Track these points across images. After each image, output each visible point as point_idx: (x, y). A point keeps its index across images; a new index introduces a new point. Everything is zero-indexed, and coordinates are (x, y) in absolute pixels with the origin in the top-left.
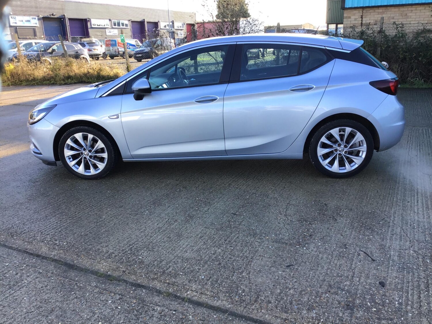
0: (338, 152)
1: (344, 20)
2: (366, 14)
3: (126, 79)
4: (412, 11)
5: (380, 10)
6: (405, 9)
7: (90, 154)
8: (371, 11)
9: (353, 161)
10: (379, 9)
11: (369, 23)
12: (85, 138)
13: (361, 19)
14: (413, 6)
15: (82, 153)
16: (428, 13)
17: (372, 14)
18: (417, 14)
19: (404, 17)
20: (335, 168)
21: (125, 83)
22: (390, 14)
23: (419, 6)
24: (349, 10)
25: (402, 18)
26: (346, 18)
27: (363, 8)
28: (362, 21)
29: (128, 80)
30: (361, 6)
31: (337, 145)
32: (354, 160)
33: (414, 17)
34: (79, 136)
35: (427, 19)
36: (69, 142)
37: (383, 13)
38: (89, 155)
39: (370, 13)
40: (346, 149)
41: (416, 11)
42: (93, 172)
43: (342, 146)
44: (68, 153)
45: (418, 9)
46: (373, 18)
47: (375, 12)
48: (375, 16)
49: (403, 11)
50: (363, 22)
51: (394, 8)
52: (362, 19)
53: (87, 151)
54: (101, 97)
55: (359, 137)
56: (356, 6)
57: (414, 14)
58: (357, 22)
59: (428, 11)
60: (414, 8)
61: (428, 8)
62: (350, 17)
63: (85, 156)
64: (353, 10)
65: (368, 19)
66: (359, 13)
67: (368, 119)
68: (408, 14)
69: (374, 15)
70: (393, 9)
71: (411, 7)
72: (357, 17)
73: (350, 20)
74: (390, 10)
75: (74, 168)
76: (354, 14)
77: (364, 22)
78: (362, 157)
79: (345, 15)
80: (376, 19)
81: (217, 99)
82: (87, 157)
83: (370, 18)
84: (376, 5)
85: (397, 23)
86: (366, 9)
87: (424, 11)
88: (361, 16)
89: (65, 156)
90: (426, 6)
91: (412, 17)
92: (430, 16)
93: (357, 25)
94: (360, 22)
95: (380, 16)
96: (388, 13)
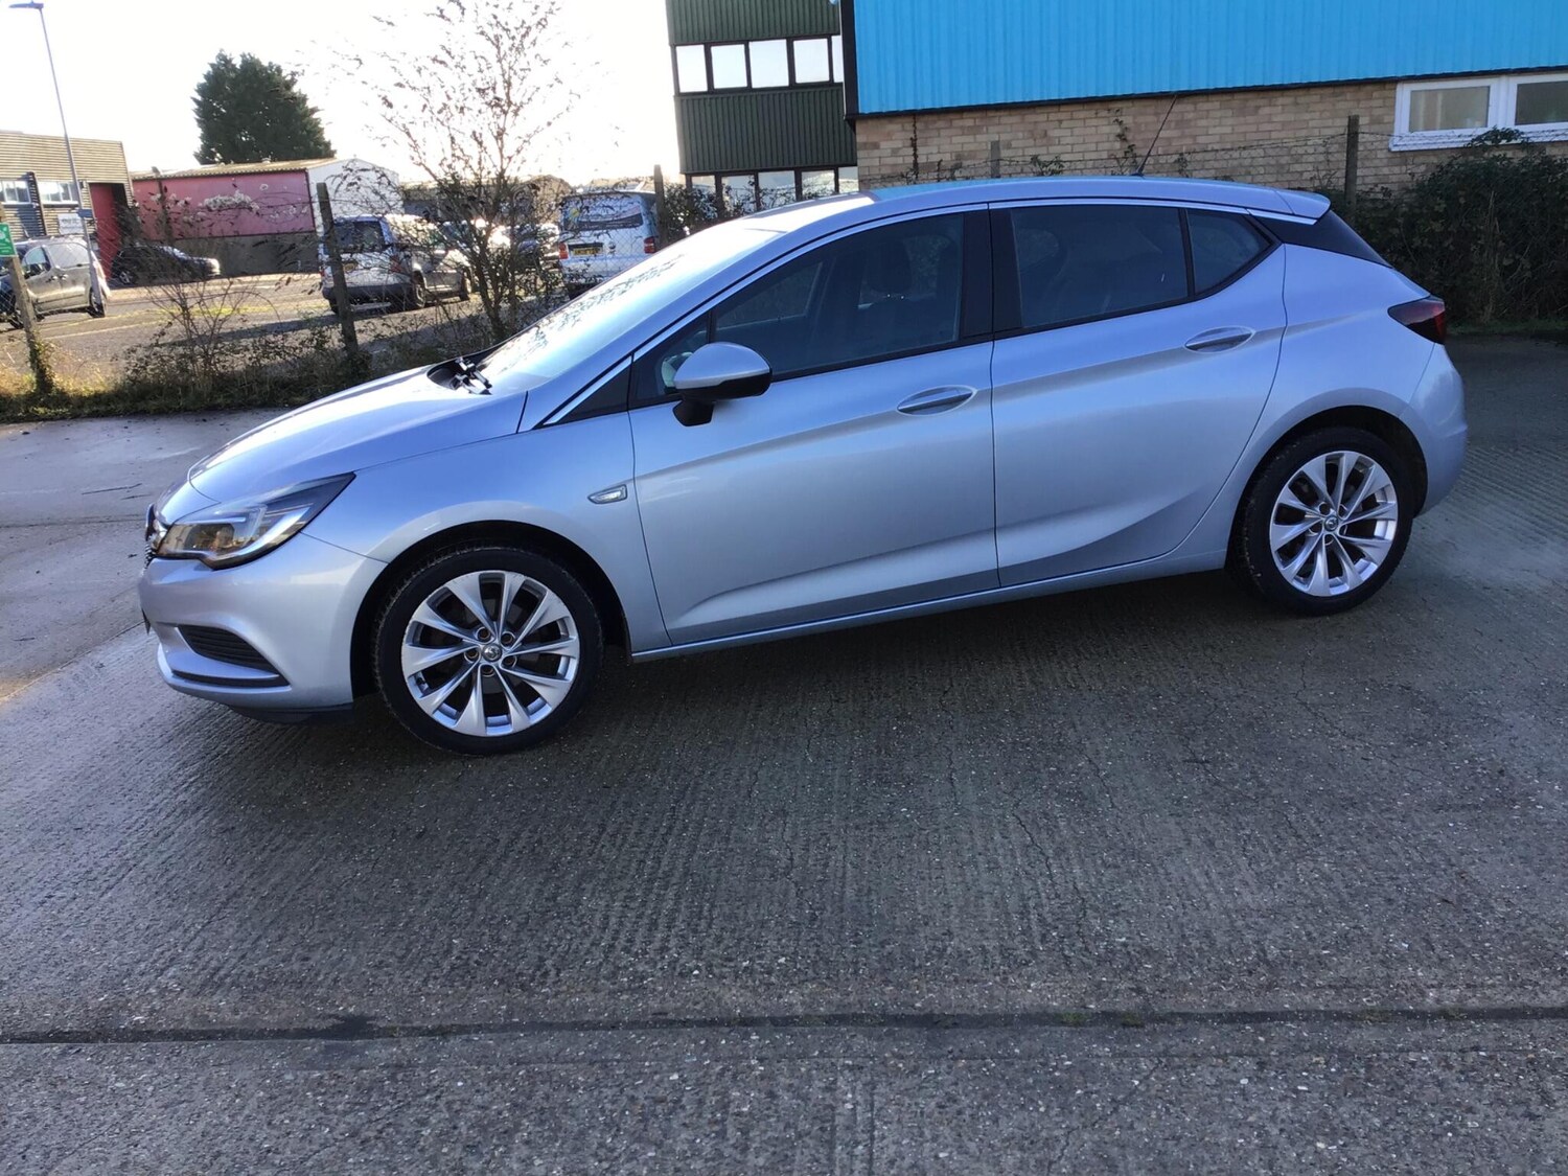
0: (1324, 532)
1: (860, 154)
2: (927, 134)
3: (632, 354)
4: (1060, 121)
5: (968, 121)
6: (1040, 117)
7: (507, 652)
8: (941, 124)
9: (1362, 556)
10: (962, 118)
11: (939, 163)
12: (491, 591)
13: (911, 151)
14: (1063, 108)
15: (473, 653)
16: (1106, 129)
17: (943, 133)
18: (1077, 131)
19: (1039, 142)
20: (1320, 583)
21: (631, 366)
22: (998, 133)
23: (1080, 107)
24: (870, 123)
25: (1035, 146)
26: (865, 146)
27: (914, 114)
28: (915, 156)
29: (637, 356)
30: (910, 107)
31: (1318, 509)
32: (1364, 549)
33: (1069, 140)
34: (464, 587)
35: (1107, 146)
36: (423, 614)
37: (974, 131)
38: (503, 657)
39: (938, 129)
40: (1345, 519)
41: (1072, 124)
42: (518, 719)
43: (1332, 511)
44: (415, 660)
45: (1076, 115)
46: (946, 148)
47: (951, 127)
48: (955, 140)
49: (1036, 123)
50: (919, 161)
51: (1006, 113)
52: (915, 150)
53: (497, 641)
54: (540, 426)
55: (1377, 477)
56: (893, 108)
57: (1068, 132)
58: (900, 160)
59: (1105, 122)
60: (1064, 114)
61: (1104, 113)
62: (876, 146)
63: (484, 662)
64: (884, 121)
65: (935, 150)
66: (904, 130)
67: (1401, 418)
68: (1050, 133)
69: (951, 137)
70: (1009, 119)
71: (1055, 109)
72: (899, 144)
73: (876, 153)
74: (996, 120)
75: (440, 718)
76: (889, 136)
77: (922, 160)
78: (1387, 537)
79: (860, 139)
80: (959, 148)
81: (970, 395)
82: (492, 664)
83: (939, 146)
84: (955, 105)
85: (1042, 159)
86: (926, 118)
87: (1094, 122)
88: (909, 142)
89: (406, 676)
90: (1098, 106)
91: (1063, 141)
92: (1112, 138)
93: (900, 170)
94: (912, 159)
95: (970, 139)
96: (991, 129)
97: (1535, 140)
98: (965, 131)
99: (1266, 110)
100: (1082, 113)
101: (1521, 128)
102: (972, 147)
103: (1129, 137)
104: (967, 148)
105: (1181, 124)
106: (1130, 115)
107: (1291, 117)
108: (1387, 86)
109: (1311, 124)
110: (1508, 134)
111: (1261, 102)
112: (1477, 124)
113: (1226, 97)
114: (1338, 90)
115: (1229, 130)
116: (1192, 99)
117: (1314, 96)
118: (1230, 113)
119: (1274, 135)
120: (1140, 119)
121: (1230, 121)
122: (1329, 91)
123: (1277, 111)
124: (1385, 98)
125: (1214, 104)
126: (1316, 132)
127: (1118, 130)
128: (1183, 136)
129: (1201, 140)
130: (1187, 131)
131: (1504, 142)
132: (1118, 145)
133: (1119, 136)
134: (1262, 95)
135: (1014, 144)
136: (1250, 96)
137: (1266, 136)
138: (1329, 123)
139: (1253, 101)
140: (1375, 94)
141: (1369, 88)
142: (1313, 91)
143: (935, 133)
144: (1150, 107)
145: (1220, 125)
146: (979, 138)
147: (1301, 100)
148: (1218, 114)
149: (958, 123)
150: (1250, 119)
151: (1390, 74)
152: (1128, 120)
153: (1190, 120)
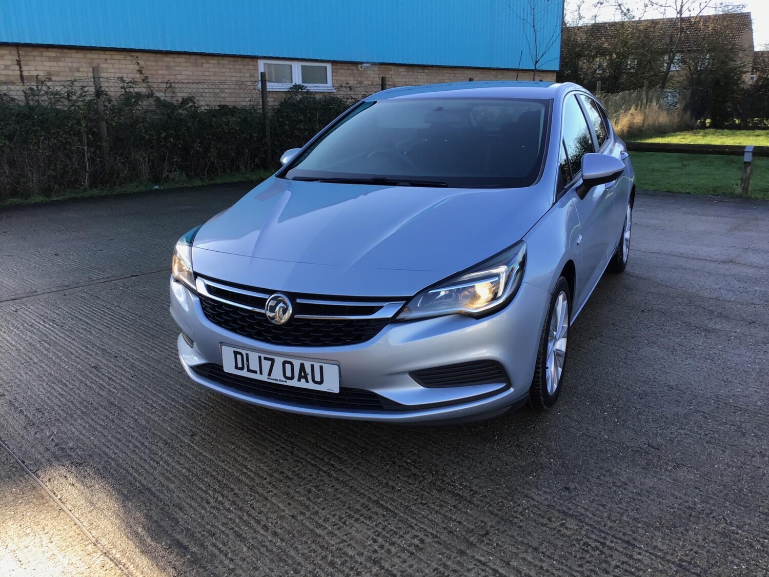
2: (26, 58)
4: (106, 60)
5: (52, 53)
8: (35, 53)
10: (48, 51)
11: (37, 76)
13: (17, 68)
14: (106, 52)
16: (131, 67)
17: (38, 59)
18: (116, 66)
22: (71, 62)
23: (116, 53)
27: (17, 46)
28: (21, 71)
33: (112, 70)
37: (56, 59)
39: (35, 56)
41: (113, 61)
45: (114, 57)
46: (41, 68)
47: (41, 56)
48: (45, 63)
49: (92, 59)
50: (23, 74)
51: (74, 51)
52: (21, 67)
57: (111, 66)
58: (11, 73)
59: (129, 62)
60: (107, 55)
61: (130, 58)
65: (33, 68)
66: (11, 54)
69: (42, 61)
72: (9, 63)
74: (69, 55)
76: (2, 57)
77: (25, 73)
80: (48, 69)
83: (35, 66)
85: (125, 79)
86: (23, 49)
87: (124, 62)
88: (16, 62)
90: (125, 53)
91: (109, 70)
92: (135, 71)
93: (11, 79)
94: (18, 73)
95: (54, 64)
96: (66, 59)
97: (311, 90)
98: (50, 59)
99: (206, 65)
100: (117, 56)
101: (306, 85)
102: (56, 69)
103: (144, 72)
104: (53, 69)
105: (168, 67)
106: (143, 60)
107: (217, 70)
108: (255, 60)
109: (226, 74)
110: (301, 87)
111: (204, 61)
112: (288, 81)
113: (188, 57)
114: (236, 59)
115: (191, 73)
116: (171, 56)
117: (226, 61)
118: (190, 65)
119: (211, 78)
120: (148, 63)
121: (191, 69)
122: (232, 59)
123: (211, 66)
124: (254, 65)
125: (181, 59)
126: (228, 78)
127: (137, 68)
128: (170, 75)
129: (178, 77)
130: (171, 72)
131: (300, 90)
132: (138, 76)
133: (138, 71)
134: (204, 57)
135: (81, 69)
136: (198, 57)
137: (207, 78)
138: (233, 74)
139: (200, 60)
140: (251, 63)
141: (247, 60)
142: (225, 58)
143: (32, 58)
144: (152, 57)
145: (186, 70)
146: (60, 64)
147: (220, 62)
148: (185, 64)
149: (45, 54)
150: (200, 69)
151: (257, 54)
152: (142, 63)
153: (171, 66)
